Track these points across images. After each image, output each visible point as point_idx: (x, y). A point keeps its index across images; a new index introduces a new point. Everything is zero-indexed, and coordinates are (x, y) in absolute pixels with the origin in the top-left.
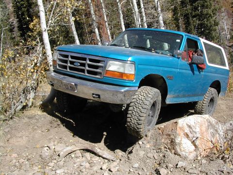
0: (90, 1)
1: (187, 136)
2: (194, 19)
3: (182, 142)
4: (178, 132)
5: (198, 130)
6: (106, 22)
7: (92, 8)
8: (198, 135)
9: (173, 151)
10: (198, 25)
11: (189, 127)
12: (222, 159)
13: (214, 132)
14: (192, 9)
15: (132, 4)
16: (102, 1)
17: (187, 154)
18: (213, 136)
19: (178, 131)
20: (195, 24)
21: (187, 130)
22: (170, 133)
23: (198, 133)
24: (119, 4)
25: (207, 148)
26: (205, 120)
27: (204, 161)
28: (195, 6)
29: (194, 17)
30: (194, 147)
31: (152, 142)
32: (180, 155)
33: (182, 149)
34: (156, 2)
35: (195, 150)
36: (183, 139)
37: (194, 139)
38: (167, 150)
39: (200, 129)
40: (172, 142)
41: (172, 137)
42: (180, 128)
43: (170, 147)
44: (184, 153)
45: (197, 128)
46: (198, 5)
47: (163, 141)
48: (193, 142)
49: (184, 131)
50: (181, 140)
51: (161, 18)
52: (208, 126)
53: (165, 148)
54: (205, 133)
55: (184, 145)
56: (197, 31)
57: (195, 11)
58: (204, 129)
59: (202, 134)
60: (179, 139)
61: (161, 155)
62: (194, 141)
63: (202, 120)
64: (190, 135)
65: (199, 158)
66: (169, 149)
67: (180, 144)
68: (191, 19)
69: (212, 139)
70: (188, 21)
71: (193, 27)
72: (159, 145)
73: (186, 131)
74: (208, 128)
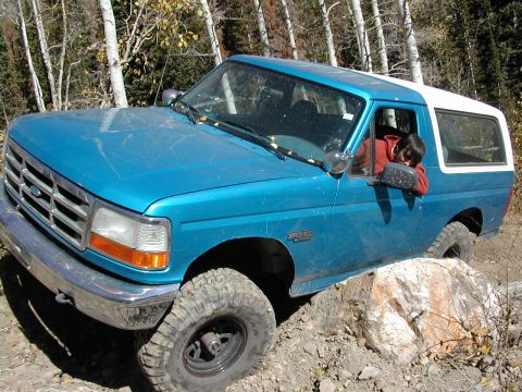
0: (257, 3)
1: (397, 306)
2: (503, 44)
3: (385, 321)
4: (373, 297)
5: (424, 293)
6: (293, 49)
7: (262, 19)
8: (424, 306)
9: (363, 341)
10: (512, 58)
11: (403, 285)
12: (477, 366)
13: (470, 300)
14: (498, 22)
15: (352, 8)
16: (284, 3)
17: (395, 351)
18: (466, 308)
19: (375, 294)
20: (503, 55)
21: (398, 293)
22: (356, 298)
23: (424, 301)
24: (324, 9)
25: (449, 338)
26: (446, 271)
27: (434, 369)
28: (504, 15)
29: (503, 38)
30: (412, 333)
31: (319, 319)
32: (379, 351)
33: (384, 337)
34: (402, 4)
35: (416, 342)
36: (387, 314)
37: (414, 315)
38: (350, 337)
39: (431, 292)
40: (360, 318)
41: (361, 307)
42: (381, 288)
43: (357, 332)
44: (388, 347)
45: (423, 288)
46: (512, 13)
47: (341, 315)
48: (412, 323)
49: (389, 294)
50: (382, 316)
51: (412, 39)
52: (454, 285)
53: (346, 332)
54: (445, 303)
55: (388, 329)
56: (507, 71)
57: (504, 26)
58: (441, 292)
59: (436, 303)
60: (377, 314)
61: (334, 349)
62: (414, 320)
63: (437, 270)
64: (405, 305)
65: (425, 361)
66: (354, 335)
67: (378, 325)
68: (494, 44)
69: (464, 318)
70: (488, 49)
71: (499, 62)
72: (333, 326)
73: (395, 296)
74: (454, 292)
